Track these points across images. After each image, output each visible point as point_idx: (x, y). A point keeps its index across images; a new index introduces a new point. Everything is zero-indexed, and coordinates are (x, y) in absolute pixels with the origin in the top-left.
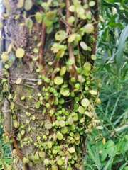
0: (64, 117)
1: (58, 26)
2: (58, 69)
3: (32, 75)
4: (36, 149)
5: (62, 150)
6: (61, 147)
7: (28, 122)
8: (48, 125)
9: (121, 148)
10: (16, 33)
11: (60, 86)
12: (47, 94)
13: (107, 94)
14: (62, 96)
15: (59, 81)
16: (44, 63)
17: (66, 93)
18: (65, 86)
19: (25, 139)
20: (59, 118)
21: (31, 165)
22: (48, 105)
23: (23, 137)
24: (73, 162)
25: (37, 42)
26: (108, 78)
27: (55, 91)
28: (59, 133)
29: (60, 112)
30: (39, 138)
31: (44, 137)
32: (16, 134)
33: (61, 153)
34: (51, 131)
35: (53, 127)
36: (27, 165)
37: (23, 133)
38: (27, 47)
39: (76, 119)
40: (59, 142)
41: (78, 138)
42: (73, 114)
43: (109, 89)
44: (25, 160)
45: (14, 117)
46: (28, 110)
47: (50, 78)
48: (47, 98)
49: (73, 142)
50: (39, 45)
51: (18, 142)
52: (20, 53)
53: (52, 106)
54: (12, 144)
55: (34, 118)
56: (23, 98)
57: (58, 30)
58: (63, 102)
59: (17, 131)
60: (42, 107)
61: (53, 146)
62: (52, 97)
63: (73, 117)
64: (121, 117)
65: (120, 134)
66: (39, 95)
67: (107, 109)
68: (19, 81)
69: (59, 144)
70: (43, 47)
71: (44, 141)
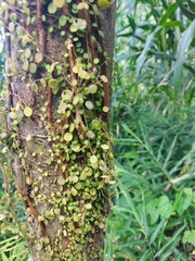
0: (78, 173)
1: (64, 85)
2: (66, 126)
3: (42, 132)
4: (51, 206)
5: (78, 206)
6: (77, 203)
7: (40, 178)
8: (61, 182)
9: (178, 205)
10: (23, 92)
11: (71, 143)
12: (58, 151)
13: (163, 128)
14: (73, 152)
15: (68, 137)
16: (52, 120)
17: (77, 149)
18: (76, 142)
19: (39, 196)
20: (71, 173)
21: (46, 223)
22: (59, 161)
23: (37, 194)
24: (92, 220)
25: (44, 101)
26: (166, 103)
27: (66, 147)
28: (73, 189)
29: (73, 168)
30: (53, 194)
31: (58, 193)
32: (29, 191)
33: (77, 209)
34: (65, 187)
35: (66, 183)
36: (42, 223)
37: (36, 189)
38: (35, 105)
39: (90, 174)
40: (74, 198)
41: (94, 193)
42: (87, 169)
43: (167, 122)
44: (40, 218)
45: (26, 173)
46: (40, 166)
47: (60, 135)
48: (58, 154)
49: (89, 197)
50: (46, 104)
51: (32, 200)
52: (28, 112)
53: (64, 162)
54: (26, 202)
55: (46, 174)
56: (34, 154)
57: (64, 88)
58: (74, 157)
59: (30, 188)
60: (54, 163)
61: (68, 202)
62: (63, 153)
63: (86, 172)
64: (180, 163)
65: (178, 187)
66: (50, 151)
67: (159, 152)
68: (28, 138)
69: (74, 200)
70: (50, 106)
71: (58, 198)
